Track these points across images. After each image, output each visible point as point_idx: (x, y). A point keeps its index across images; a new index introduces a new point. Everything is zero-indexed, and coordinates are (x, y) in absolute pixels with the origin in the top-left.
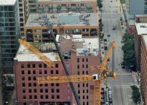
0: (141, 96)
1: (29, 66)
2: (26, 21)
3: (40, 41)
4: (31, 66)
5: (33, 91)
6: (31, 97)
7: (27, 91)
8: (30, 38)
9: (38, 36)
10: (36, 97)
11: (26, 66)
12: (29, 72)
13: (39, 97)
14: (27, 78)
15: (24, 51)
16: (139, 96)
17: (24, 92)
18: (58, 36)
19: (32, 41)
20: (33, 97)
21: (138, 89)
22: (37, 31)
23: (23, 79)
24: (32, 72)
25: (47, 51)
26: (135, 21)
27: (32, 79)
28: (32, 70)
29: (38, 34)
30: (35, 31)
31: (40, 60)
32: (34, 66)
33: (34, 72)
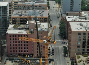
0: (68, 52)
1: (13, 36)
2: (12, 14)
3: (19, 24)
4: (14, 36)
5: (15, 48)
6: (14, 51)
7: (12, 48)
8: (14, 22)
9: (18, 21)
10: (16, 51)
11: (12, 36)
12: (13, 39)
13: (18, 51)
14: (12, 42)
15: (11, 28)
16: (67, 51)
17: (11, 48)
18: (28, 21)
19: (15, 24)
20: (15, 51)
21: (66, 48)
22: (18, 19)
23: (11, 42)
24: (15, 39)
25: (22, 29)
26: (66, 14)
27: (15, 42)
28: (15, 38)
29: (18, 20)
30: (17, 19)
31: (19, 33)
32: (16, 36)
33: (16, 39)
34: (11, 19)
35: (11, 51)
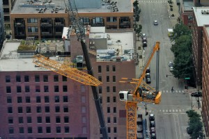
0: (204, 128)
1: (18, 79)
2: (13, 5)
3: (36, 38)
4: (22, 79)
5: (25, 120)
6: (22, 130)
7: (16, 120)
8: (20, 33)
9: (33, 29)
10: (30, 130)
11: (13, 79)
12: (19, 90)
13: (35, 130)
14: (15, 99)
15: (10, 54)
16: (200, 128)
17: (11, 121)
19: (24, 38)
20: (26, 130)
21: (197, 116)
22: (32, 21)
23: (9, 100)
24: (23, 89)
25: (48, 54)
27: (24, 100)
28: (23, 85)
29: (34, 26)
30: (29, 20)
31: (37, 69)
32: (27, 79)
33: (27, 89)
34: (11, 23)
35: (11, 131)
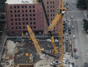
5: (18, 24)
7: (14, 24)
10: (20, 28)
11: (13, 7)
14: (14, 15)
17: (12, 24)
20: (18, 28)
23: (12, 16)
24: (17, 11)
27: (17, 16)
31: (22, 3)
32: (18, 7)
33: (19, 11)
35: (13, 28)
